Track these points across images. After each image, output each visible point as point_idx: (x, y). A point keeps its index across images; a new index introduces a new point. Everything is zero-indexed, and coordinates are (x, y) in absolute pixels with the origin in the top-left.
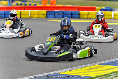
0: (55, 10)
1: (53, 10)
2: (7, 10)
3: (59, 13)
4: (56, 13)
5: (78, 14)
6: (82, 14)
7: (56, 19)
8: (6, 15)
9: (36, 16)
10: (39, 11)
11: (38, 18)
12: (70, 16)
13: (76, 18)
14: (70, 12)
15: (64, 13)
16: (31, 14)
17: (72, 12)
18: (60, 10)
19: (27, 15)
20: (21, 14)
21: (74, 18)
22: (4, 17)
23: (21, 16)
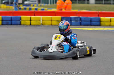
0: (71, 16)
1: (68, 16)
2: (13, 15)
3: (76, 19)
4: (72, 19)
5: (99, 20)
6: (104, 20)
7: (73, 26)
8: (13, 21)
9: (49, 23)
10: (52, 17)
11: (51, 25)
12: (89, 23)
13: (96, 25)
14: (89, 18)
15: (82, 19)
16: (43, 21)
17: (91, 19)
18: (77, 16)
19: (38, 21)
20: (31, 20)
21: (94, 25)
23: (30, 22)
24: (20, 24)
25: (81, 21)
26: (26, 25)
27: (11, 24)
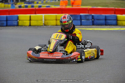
0: (81, 14)
1: (78, 14)
2: (9, 14)
3: (88, 18)
4: (82, 18)
5: (115, 19)
6: (121, 19)
7: (84, 26)
8: (8, 22)
9: (54, 23)
10: (57, 14)
11: (56, 25)
12: (103, 22)
13: (112, 25)
14: (103, 16)
15: (95, 18)
16: (45, 20)
17: (106, 16)
18: (88, 13)
19: (40, 21)
20: (30, 20)
21: (110, 25)
22: (5, 24)
23: (30, 22)
24: (18, 25)
25: (93, 20)
26: (25, 26)
27: (7, 26)
